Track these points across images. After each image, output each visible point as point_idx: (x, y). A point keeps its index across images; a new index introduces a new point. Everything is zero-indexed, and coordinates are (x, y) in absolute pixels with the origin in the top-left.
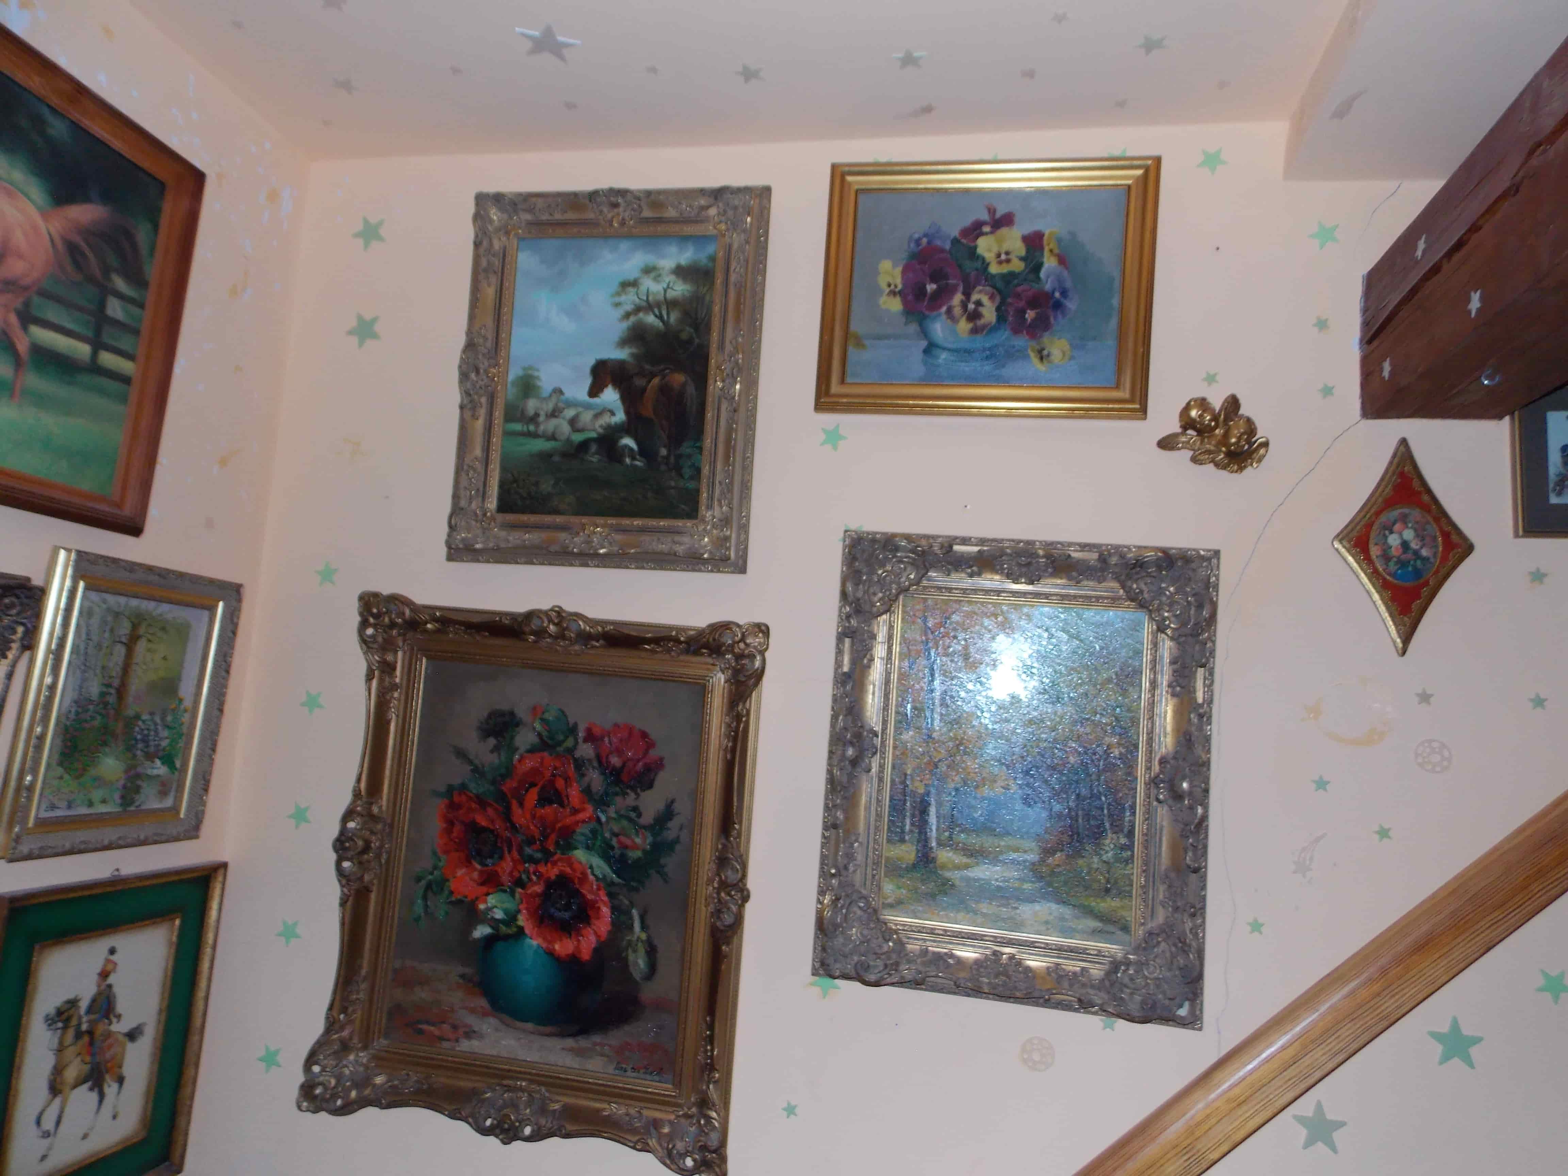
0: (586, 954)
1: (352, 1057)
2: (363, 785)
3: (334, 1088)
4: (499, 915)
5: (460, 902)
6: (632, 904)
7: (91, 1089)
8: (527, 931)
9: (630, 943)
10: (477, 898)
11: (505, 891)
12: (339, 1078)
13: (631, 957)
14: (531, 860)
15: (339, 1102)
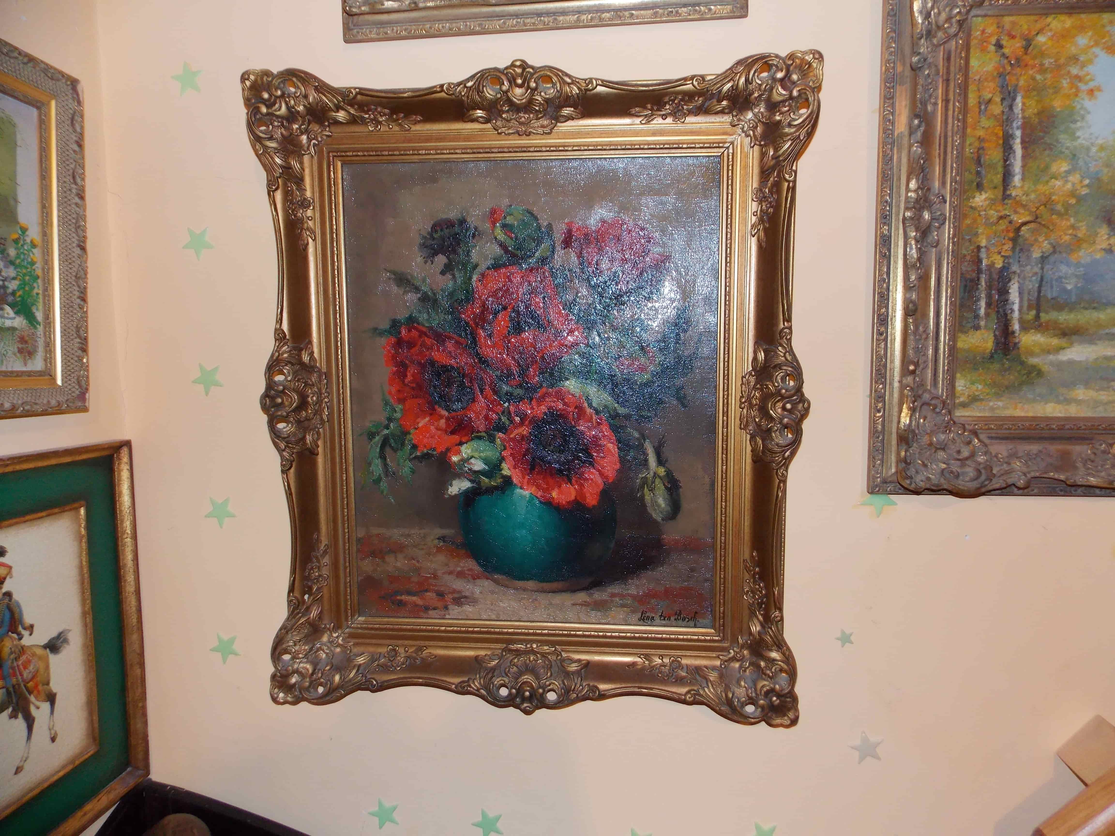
0: (591, 500)
1: (325, 639)
2: (285, 327)
3: (312, 674)
4: (478, 465)
5: (426, 456)
6: (643, 437)
7: (13, 716)
8: (515, 481)
9: (645, 481)
10: (448, 450)
11: (480, 438)
12: (315, 665)
13: (648, 497)
14: (510, 397)
15: (321, 690)
